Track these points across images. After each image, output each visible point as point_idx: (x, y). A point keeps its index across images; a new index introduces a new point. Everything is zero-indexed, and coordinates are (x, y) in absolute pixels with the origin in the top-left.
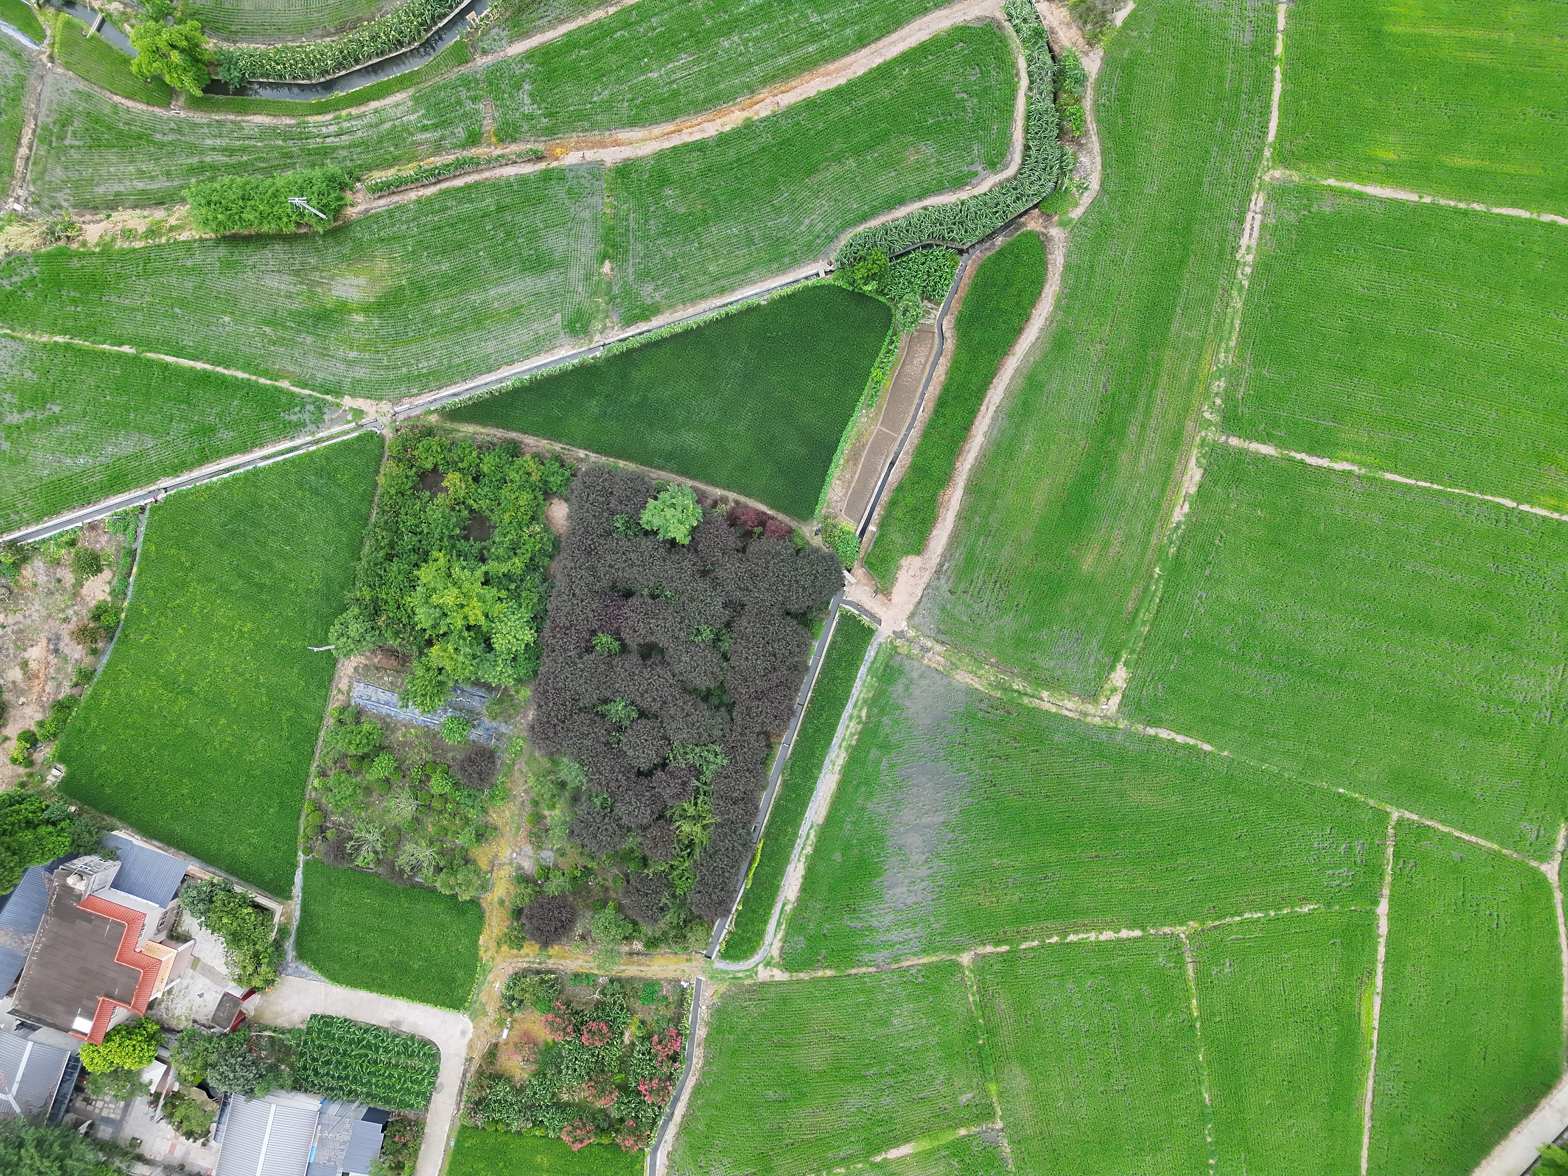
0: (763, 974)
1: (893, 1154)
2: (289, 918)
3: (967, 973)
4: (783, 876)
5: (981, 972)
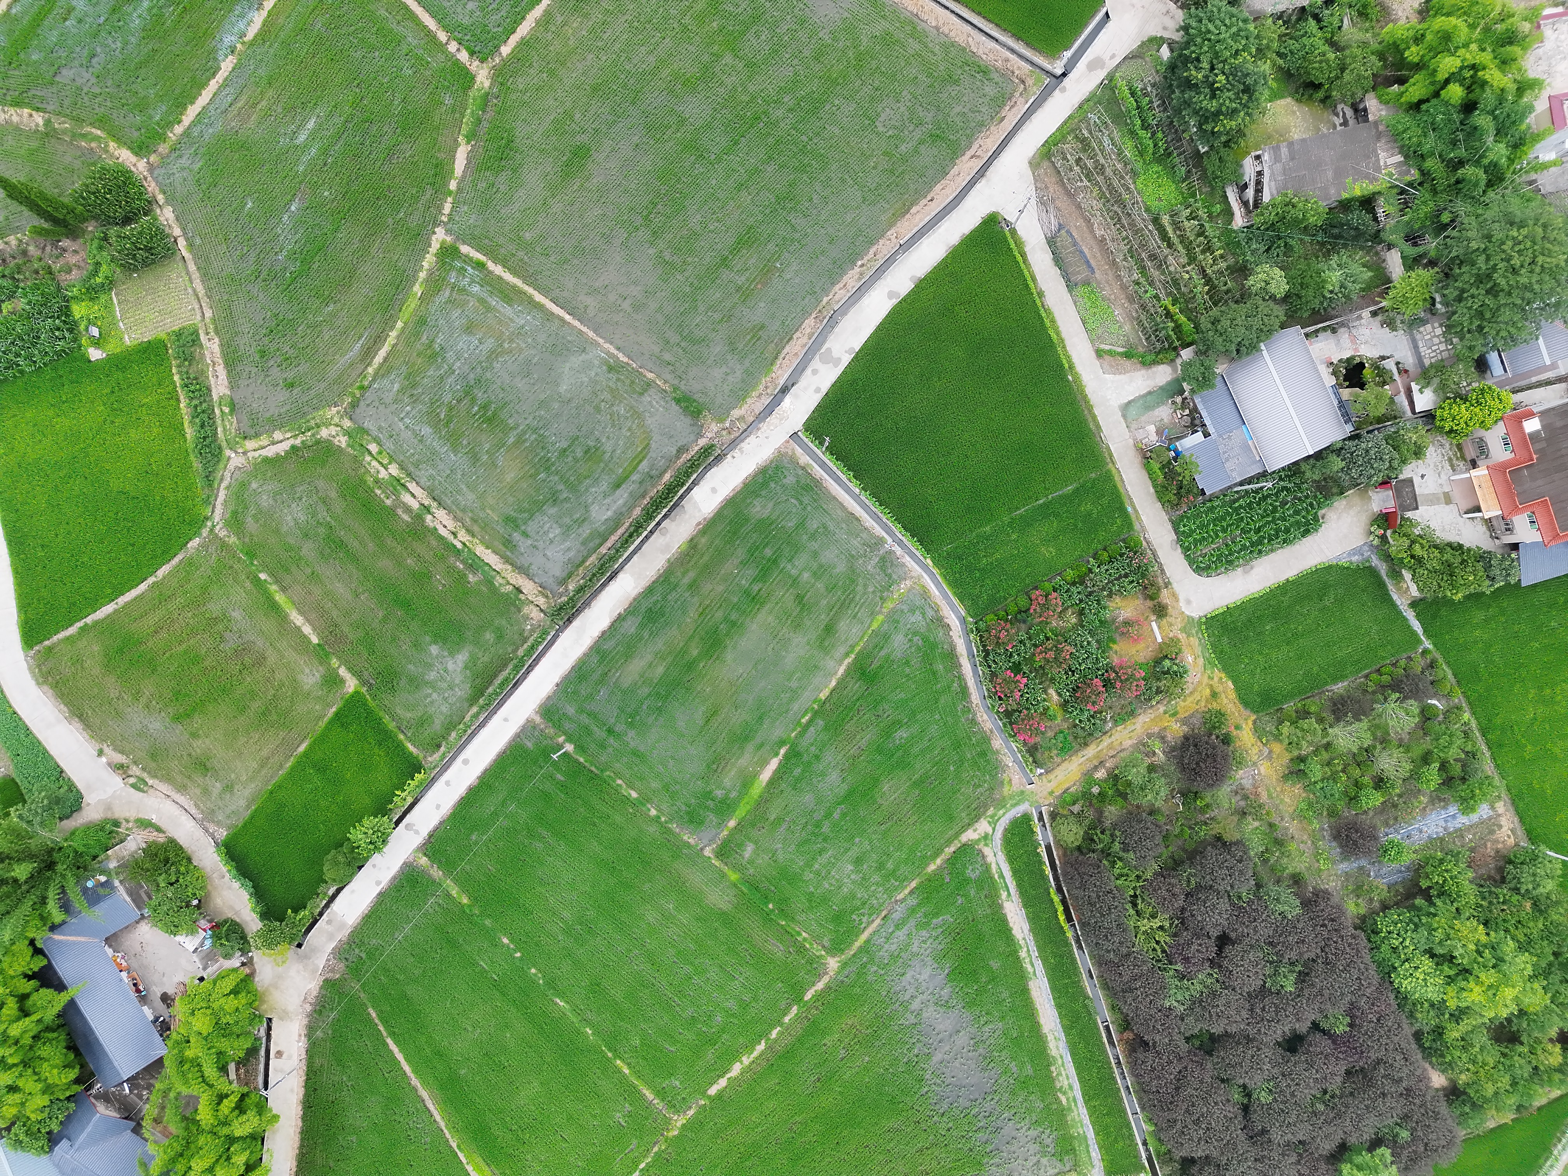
0: (983, 826)
1: (774, 764)
2: (1399, 589)
3: (823, 953)
4: (1028, 918)
5: (810, 962)
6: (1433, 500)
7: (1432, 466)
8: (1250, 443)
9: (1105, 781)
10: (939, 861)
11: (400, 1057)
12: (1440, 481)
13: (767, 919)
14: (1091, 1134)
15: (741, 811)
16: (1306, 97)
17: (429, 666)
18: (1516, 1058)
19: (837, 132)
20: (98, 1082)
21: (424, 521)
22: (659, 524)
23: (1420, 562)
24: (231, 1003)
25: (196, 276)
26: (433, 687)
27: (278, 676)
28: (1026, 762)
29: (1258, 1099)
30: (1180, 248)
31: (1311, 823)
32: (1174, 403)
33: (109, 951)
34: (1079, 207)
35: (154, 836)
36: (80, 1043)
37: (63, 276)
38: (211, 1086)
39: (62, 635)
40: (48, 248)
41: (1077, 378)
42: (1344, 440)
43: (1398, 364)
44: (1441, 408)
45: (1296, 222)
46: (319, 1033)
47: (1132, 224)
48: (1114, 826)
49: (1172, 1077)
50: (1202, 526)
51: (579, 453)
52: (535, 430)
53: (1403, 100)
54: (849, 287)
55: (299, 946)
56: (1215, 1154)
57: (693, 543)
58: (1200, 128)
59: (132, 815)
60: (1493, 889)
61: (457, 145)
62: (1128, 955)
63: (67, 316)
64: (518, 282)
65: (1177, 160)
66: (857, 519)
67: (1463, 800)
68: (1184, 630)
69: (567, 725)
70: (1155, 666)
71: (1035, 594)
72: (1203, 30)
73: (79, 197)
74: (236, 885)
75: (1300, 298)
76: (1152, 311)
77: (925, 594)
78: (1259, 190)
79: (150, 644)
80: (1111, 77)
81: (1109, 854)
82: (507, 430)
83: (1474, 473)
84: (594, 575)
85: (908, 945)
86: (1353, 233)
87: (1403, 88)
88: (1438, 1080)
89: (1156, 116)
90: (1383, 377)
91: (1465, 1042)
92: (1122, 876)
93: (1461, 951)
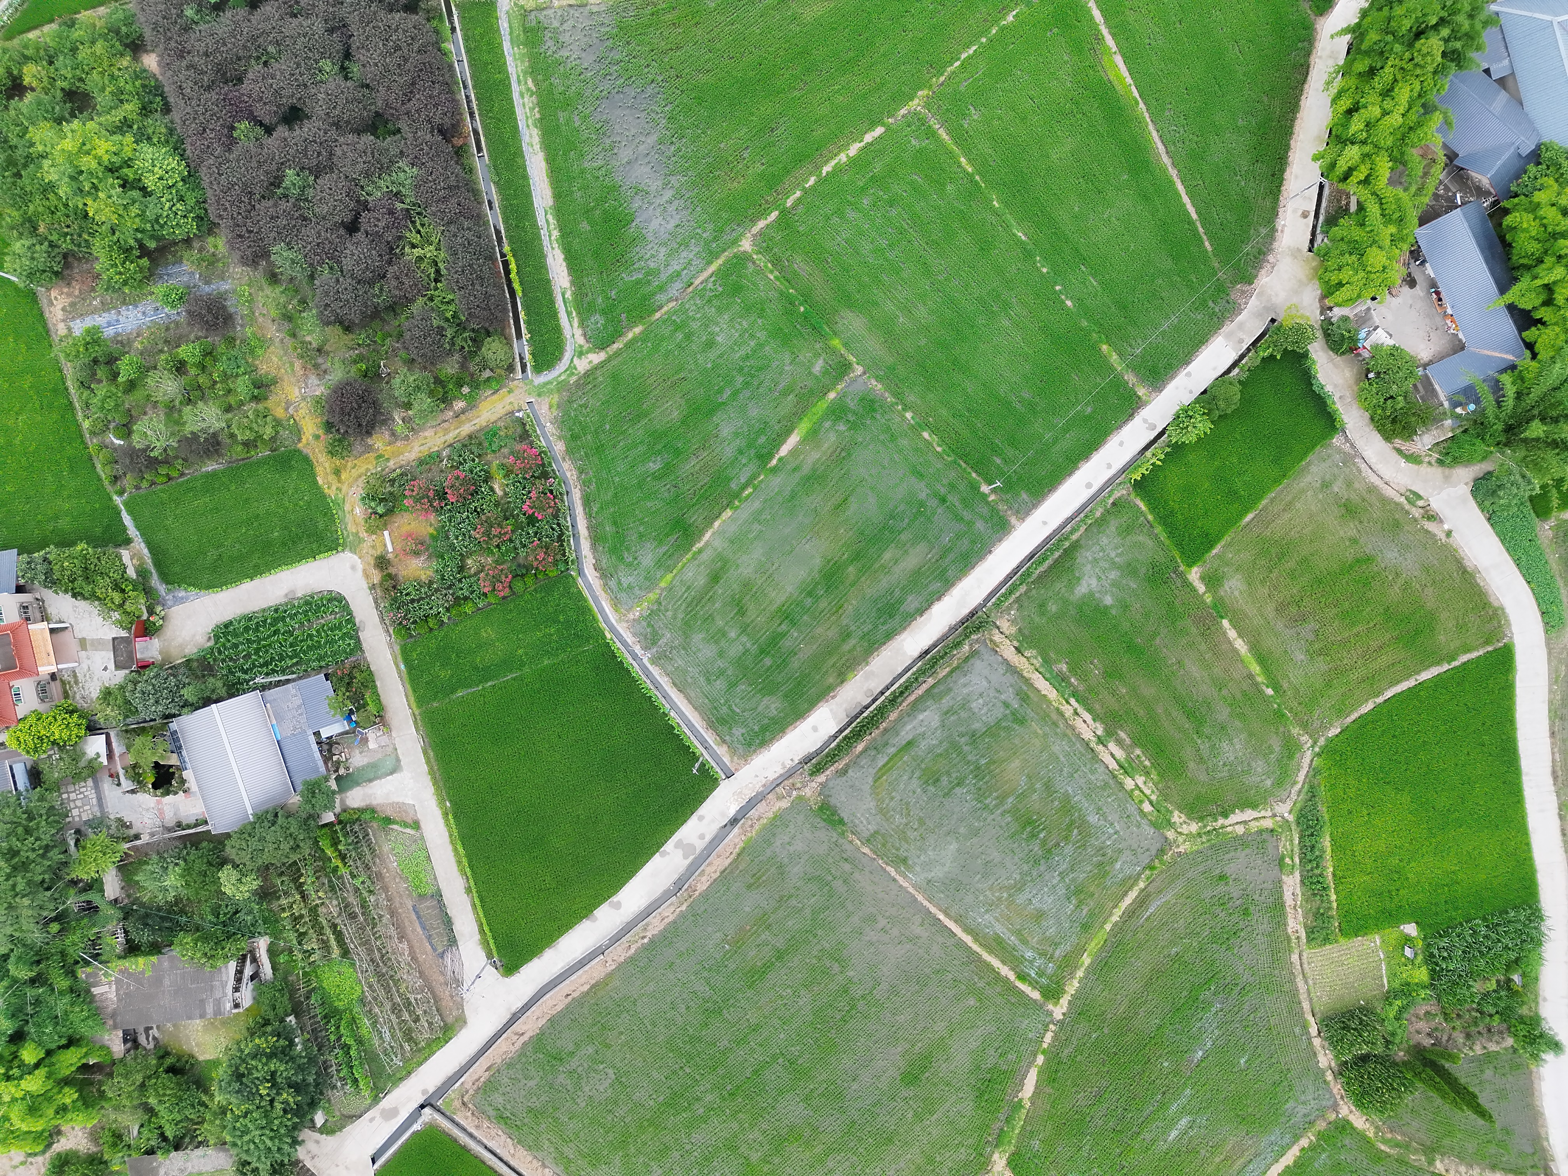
0: (582, 365)
1: (784, 451)
2: (141, 558)
3: (755, 257)
4: (547, 269)
5: (768, 249)
6: (98, 644)
7: (95, 679)
8: (274, 722)
9: (455, 398)
10: (630, 335)
11: (1186, 199)
12: (89, 662)
13: (807, 298)
14: (506, 46)
15: (822, 406)
16: (184, 1060)
17: (1114, 584)
18: (69, 76)
19: (655, 1074)
20: (1486, 208)
21: (1105, 729)
22: (874, 701)
23: (116, 585)
24: (1345, 275)
25: (1303, 997)
26: (1114, 563)
27: (1266, 591)
28: (533, 425)
29: (333, 64)
30: (324, 923)
31: (254, 334)
32: (347, 768)
33: (1461, 336)
34: (422, 974)
35: (1405, 446)
36: (1499, 248)
37: (1434, 1009)
38: (1374, 194)
39: (1474, 655)
40: (1445, 1038)
41: (441, 802)
42: (180, 715)
43: (119, 785)
44: (80, 737)
45: (205, 939)
46: (1263, 231)
47: (370, 951)
48: (450, 353)
49: (417, 96)
50: (332, 642)
51: (945, 779)
52: (986, 807)
53: (84, 1050)
54: (659, 918)
55: (1273, 321)
56: (382, 14)
57: (842, 679)
58: (292, 1043)
59: (1424, 469)
60: (76, 249)
61: (1032, 1100)
62: (450, 223)
63: (1433, 970)
64: (986, 956)
65: (318, 1011)
66: (675, 684)
67: (96, 342)
68: (361, 541)
69: (985, 510)
70: (394, 507)
71: (507, 592)
72: (277, 1141)
73: (1409, 1087)
74: (1329, 388)
75: (208, 862)
76: (359, 863)
77: (616, 603)
78: (239, 972)
79: (1388, 636)
80: (376, 1100)
81: (458, 325)
82: (1014, 811)
83: (53, 669)
84: (942, 658)
85: (669, 255)
86: (150, 922)
87: (84, 1061)
88: (151, 61)
89: (334, 1058)
90: (134, 772)
91: (119, 98)
92: (448, 303)
93: (113, 192)
